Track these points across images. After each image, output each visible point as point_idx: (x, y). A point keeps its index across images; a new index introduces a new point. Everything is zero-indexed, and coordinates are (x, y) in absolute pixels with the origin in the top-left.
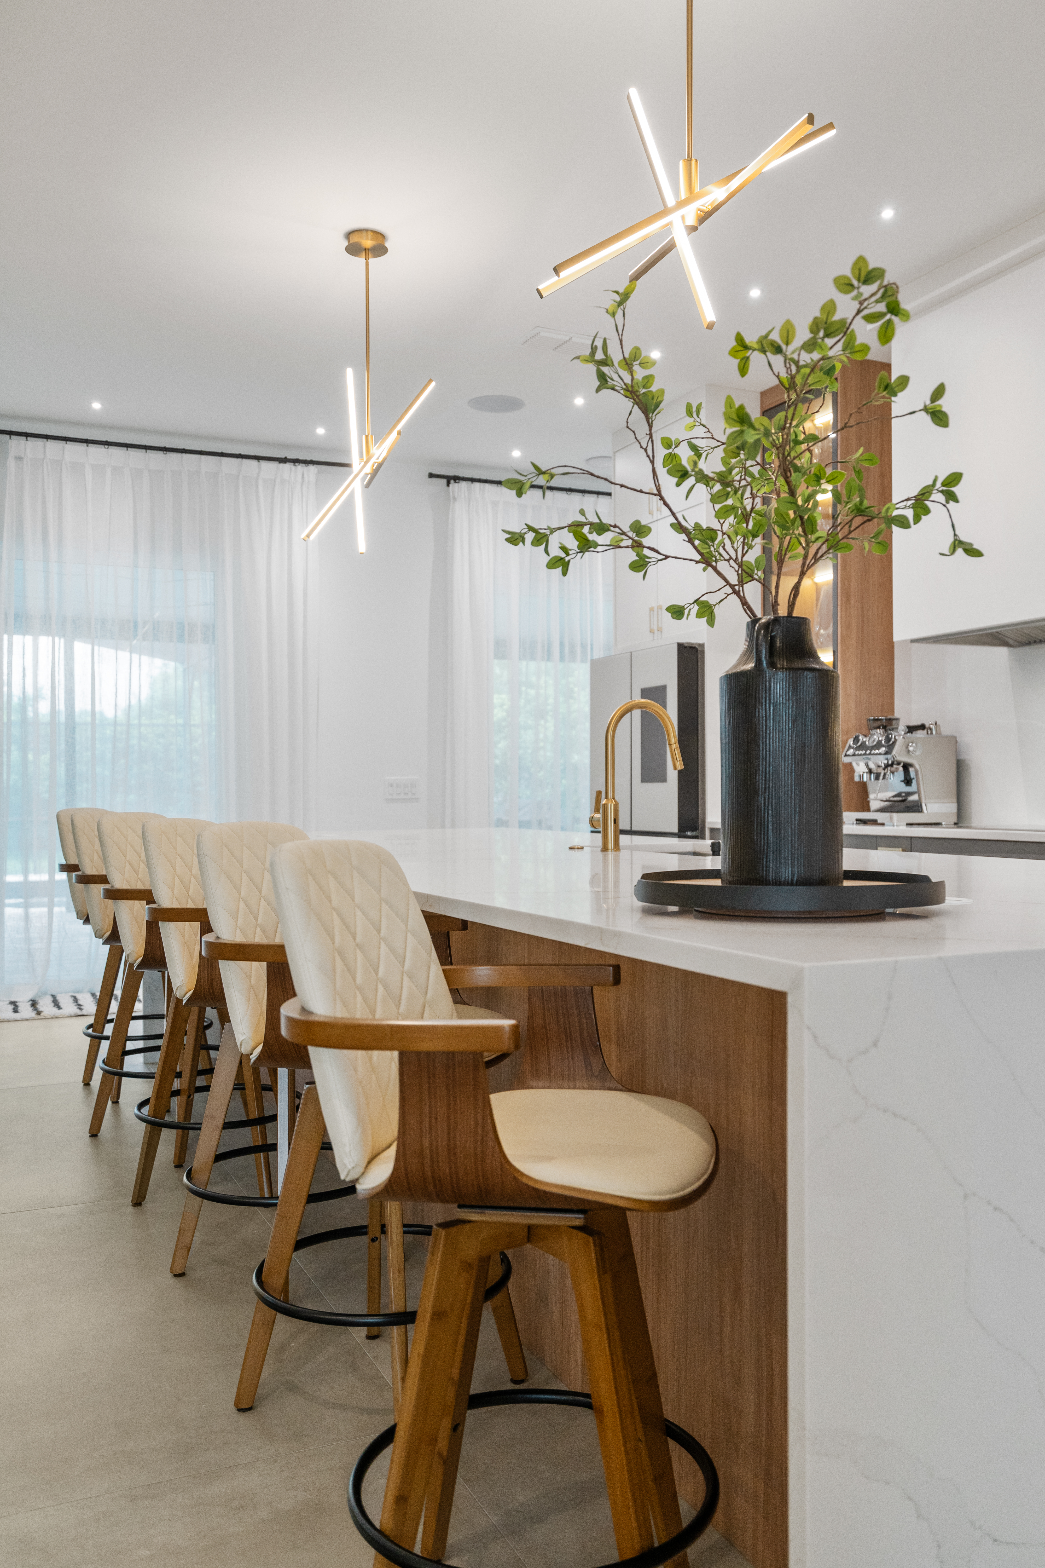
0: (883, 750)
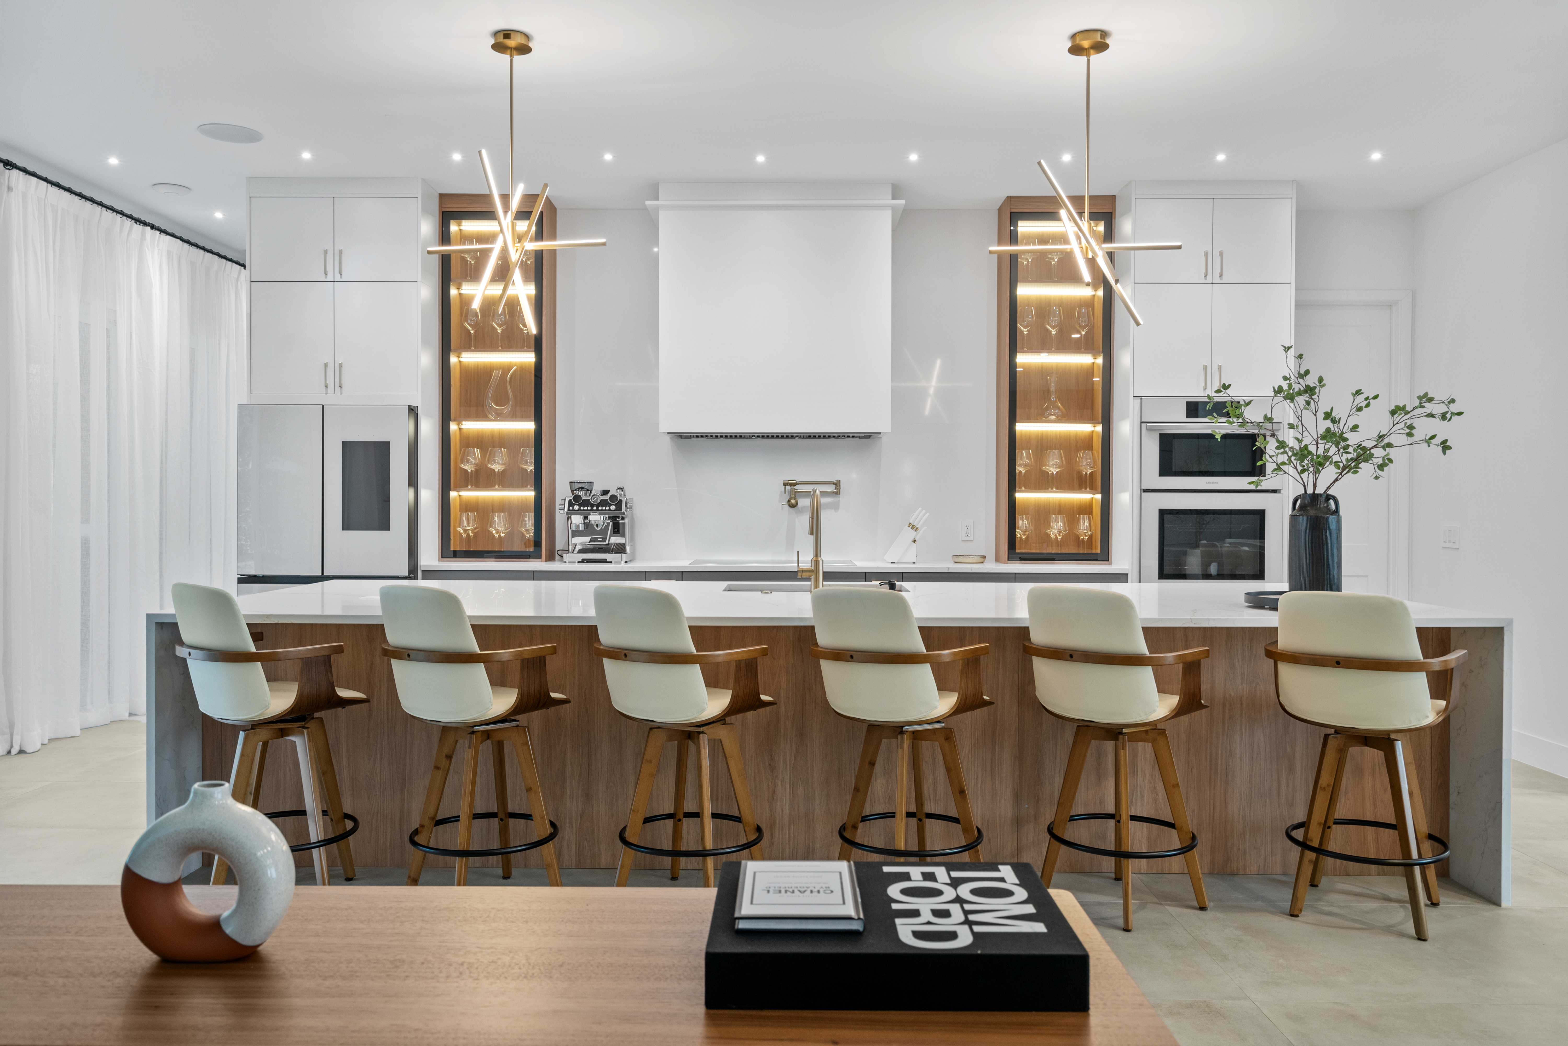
0: (612, 507)
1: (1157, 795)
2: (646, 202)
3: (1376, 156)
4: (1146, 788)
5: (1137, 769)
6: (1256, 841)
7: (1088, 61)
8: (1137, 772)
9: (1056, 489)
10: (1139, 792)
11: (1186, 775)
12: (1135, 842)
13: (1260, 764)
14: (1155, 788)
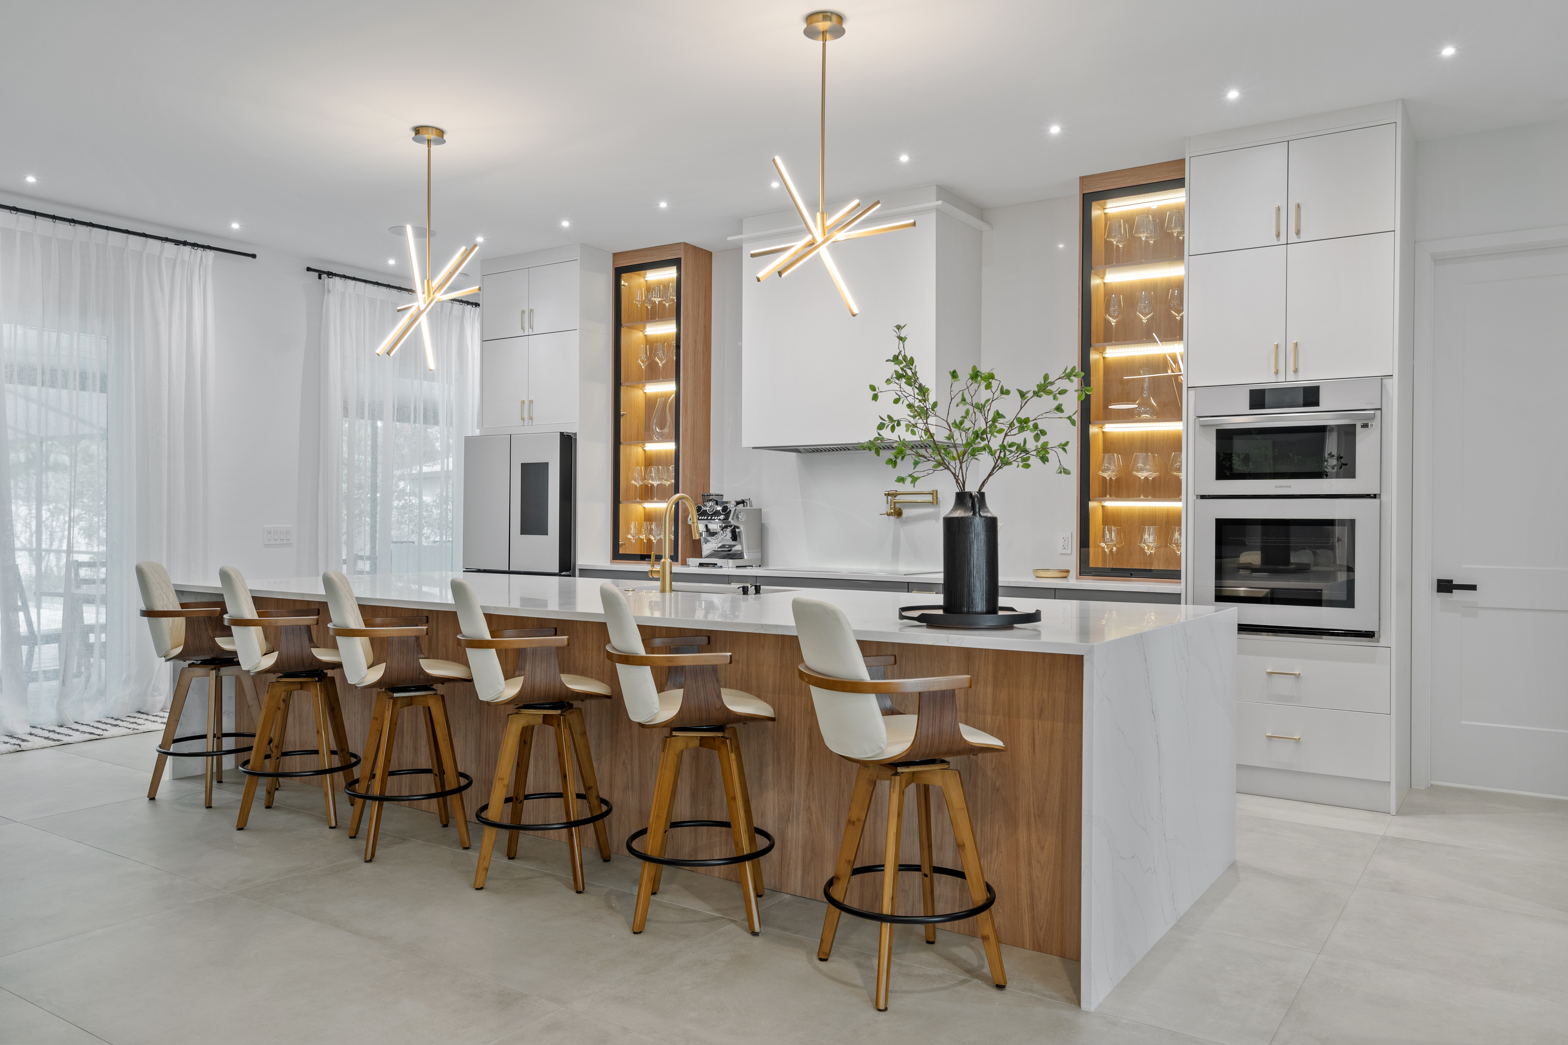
0: (722, 517)
1: (811, 815)
2: (728, 238)
3: (1448, 51)
4: (802, 806)
5: (794, 784)
6: (904, 882)
7: (824, 45)
8: (794, 787)
9: (1144, 497)
10: (795, 810)
11: (838, 799)
12: (791, 862)
13: (909, 796)
14: (809, 807)
